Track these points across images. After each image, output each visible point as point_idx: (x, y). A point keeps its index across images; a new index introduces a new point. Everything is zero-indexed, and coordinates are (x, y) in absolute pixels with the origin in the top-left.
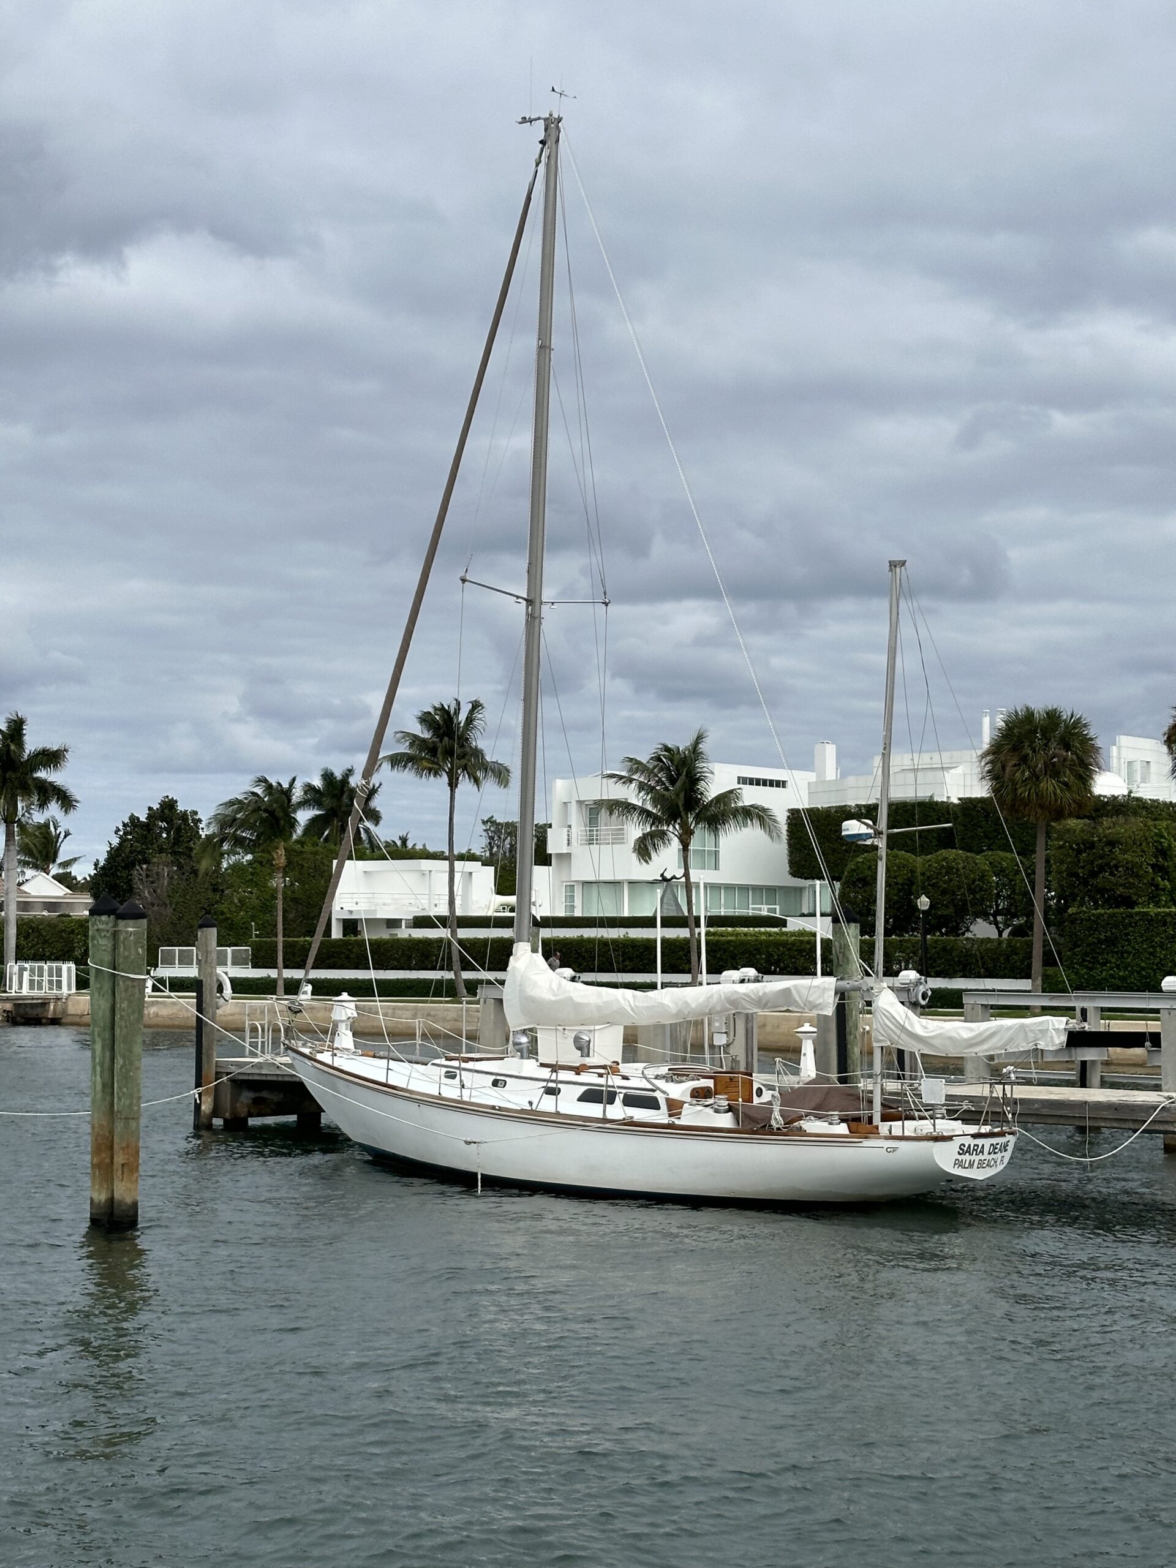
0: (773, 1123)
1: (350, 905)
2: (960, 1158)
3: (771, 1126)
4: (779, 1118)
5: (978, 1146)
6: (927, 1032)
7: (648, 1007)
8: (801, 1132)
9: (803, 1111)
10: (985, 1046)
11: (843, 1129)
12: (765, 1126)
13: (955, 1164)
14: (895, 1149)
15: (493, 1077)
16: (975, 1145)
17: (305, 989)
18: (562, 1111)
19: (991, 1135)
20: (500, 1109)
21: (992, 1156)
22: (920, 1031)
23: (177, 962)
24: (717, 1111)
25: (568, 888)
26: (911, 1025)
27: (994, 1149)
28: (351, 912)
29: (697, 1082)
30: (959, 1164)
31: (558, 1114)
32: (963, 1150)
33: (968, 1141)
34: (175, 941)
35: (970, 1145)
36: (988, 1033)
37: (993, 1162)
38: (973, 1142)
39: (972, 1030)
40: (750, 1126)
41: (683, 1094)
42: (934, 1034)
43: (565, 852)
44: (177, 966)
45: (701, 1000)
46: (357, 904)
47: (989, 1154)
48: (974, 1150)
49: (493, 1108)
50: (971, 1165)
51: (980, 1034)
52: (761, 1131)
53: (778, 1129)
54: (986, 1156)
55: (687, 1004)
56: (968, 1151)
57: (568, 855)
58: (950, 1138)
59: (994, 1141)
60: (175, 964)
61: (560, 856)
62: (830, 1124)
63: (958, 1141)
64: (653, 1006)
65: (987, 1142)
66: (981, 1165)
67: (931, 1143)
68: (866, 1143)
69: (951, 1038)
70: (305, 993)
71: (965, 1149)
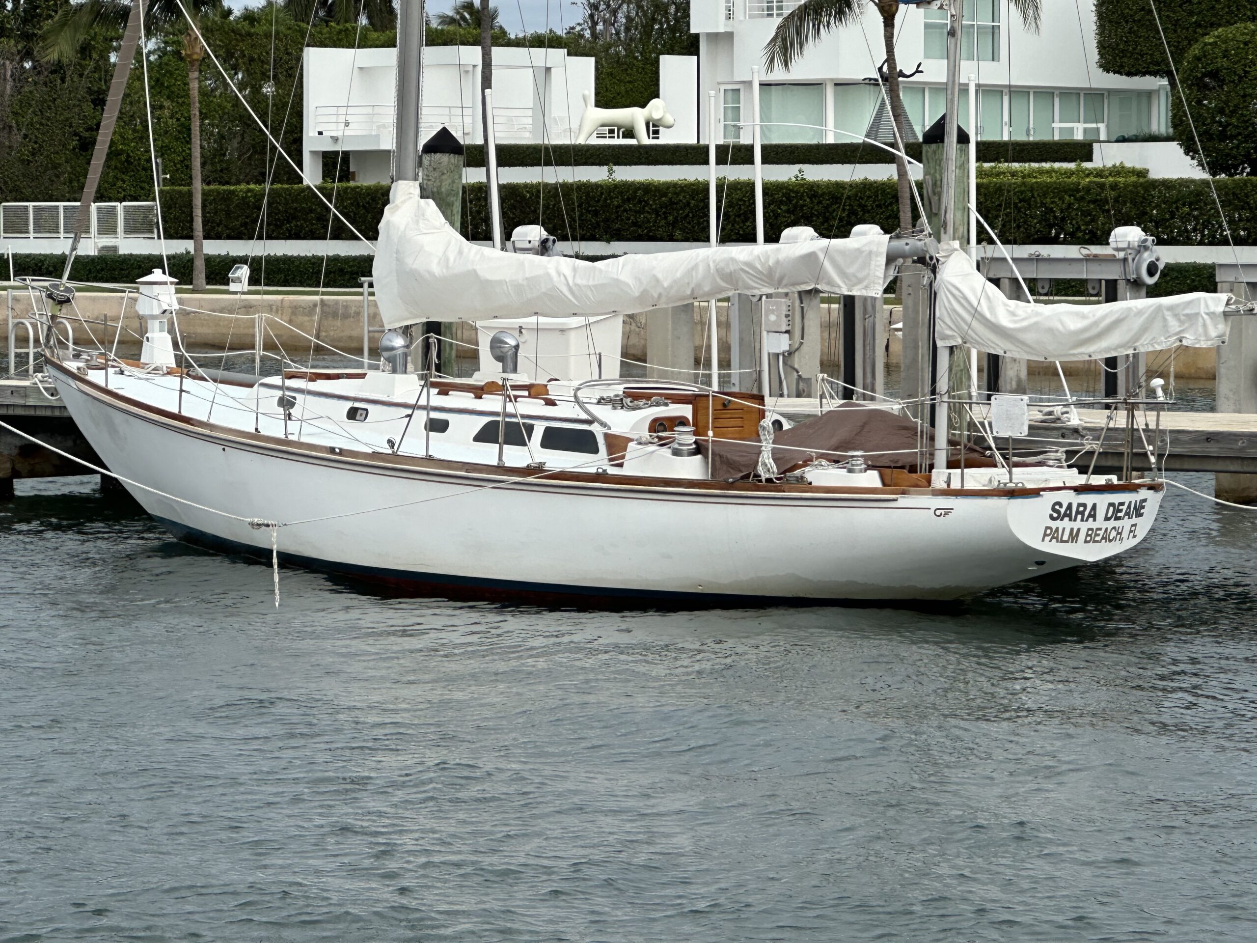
0: (760, 470)
1: (334, 126)
2: (1054, 524)
3: (757, 476)
4: (770, 462)
5: (1085, 505)
6: (1015, 322)
7: (595, 286)
8: (803, 484)
9: (813, 451)
10: (1104, 344)
11: (872, 479)
12: (747, 477)
13: (1045, 535)
14: (948, 511)
15: (349, 405)
16: (1079, 505)
17: (239, 273)
18: (437, 455)
19: (1108, 488)
20: (342, 452)
21: (1112, 523)
22: (1005, 321)
23: (31, 228)
24: (676, 453)
25: (730, 94)
26: (991, 309)
27: (1115, 512)
28: (335, 139)
29: (663, 408)
30: (1052, 534)
31: (429, 459)
32: (1058, 513)
33: (1067, 498)
34: (27, 192)
35: (1070, 506)
36: (1108, 321)
37: (1114, 534)
38: (1076, 499)
39: (1084, 316)
40: (725, 477)
41: (635, 426)
42: (1025, 324)
43: (722, 30)
44: (32, 235)
45: (678, 275)
46: (347, 124)
47: (1107, 519)
48: (1078, 512)
49: (332, 450)
50: (1074, 537)
51: (1096, 323)
52: (740, 484)
53: (769, 480)
54: (1099, 522)
55: (657, 281)
56: (1068, 515)
57: (729, 36)
58: (1035, 493)
59: (1116, 498)
60: (27, 231)
61: (714, 37)
62: (850, 471)
63: (1050, 498)
64: (603, 285)
65: (1102, 501)
66: (1092, 537)
67: (1003, 502)
68: (904, 501)
69: (1051, 331)
70: (239, 280)
71: (1063, 511)
